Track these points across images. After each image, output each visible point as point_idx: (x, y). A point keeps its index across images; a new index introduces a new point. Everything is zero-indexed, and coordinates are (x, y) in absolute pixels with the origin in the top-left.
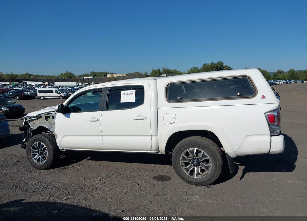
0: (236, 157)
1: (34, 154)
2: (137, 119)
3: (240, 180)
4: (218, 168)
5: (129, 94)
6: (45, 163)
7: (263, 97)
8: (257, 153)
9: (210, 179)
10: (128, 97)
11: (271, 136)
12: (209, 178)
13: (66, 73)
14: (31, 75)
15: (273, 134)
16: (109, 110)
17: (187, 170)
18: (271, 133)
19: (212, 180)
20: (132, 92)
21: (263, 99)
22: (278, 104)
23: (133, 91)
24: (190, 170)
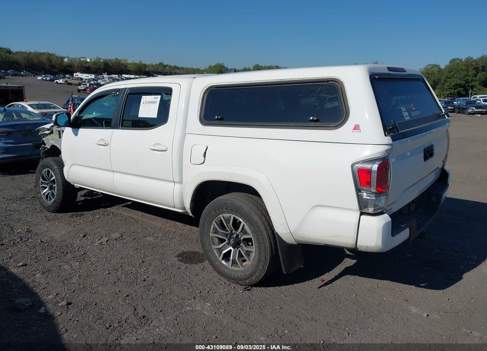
0: (295, 243)
1: (43, 187)
2: (154, 150)
3: (319, 288)
4: (263, 258)
5: (151, 102)
6: (54, 201)
7: (356, 128)
8: (334, 244)
9: (250, 276)
10: (148, 108)
11: (362, 214)
12: (249, 273)
13: (216, 66)
14: (167, 66)
15: (365, 211)
16: (122, 129)
17: (220, 250)
18: (361, 208)
19: (253, 278)
20: (155, 100)
21: (356, 133)
22: (386, 147)
23: (157, 98)
24: (224, 252)
